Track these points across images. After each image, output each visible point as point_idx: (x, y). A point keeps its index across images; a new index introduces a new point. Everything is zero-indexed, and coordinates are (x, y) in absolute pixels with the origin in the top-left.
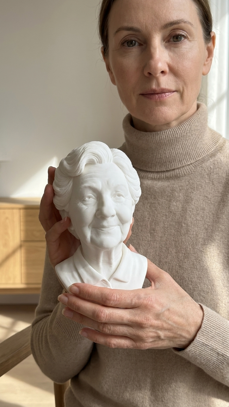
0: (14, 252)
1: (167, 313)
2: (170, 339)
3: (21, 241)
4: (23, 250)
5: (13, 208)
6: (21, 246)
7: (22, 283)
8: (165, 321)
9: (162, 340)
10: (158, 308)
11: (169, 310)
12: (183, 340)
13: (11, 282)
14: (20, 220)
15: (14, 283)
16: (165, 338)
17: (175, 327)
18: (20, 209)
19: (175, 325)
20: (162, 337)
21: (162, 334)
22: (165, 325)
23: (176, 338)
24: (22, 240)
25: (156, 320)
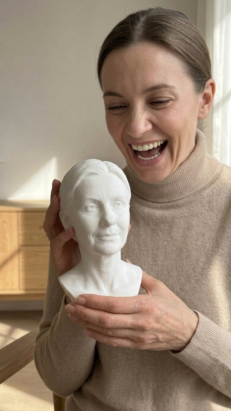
0: (12, 257)
1: (165, 317)
2: (168, 341)
3: (19, 245)
4: (21, 255)
5: (10, 212)
6: (19, 251)
7: (20, 289)
8: (163, 325)
9: (161, 342)
10: (158, 312)
11: (167, 314)
12: (180, 342)
13: (9, 287)
14: (18, 223)
15: (11, 289)
16: (164, 340)
17: (172, 330)
18: (18, 212)
19: (172, 328)
20: (161, 340)
21: (160, 336)
22: (164, 328)
23: (173, 340)
24: (20, 243)
25: (156, 323)
